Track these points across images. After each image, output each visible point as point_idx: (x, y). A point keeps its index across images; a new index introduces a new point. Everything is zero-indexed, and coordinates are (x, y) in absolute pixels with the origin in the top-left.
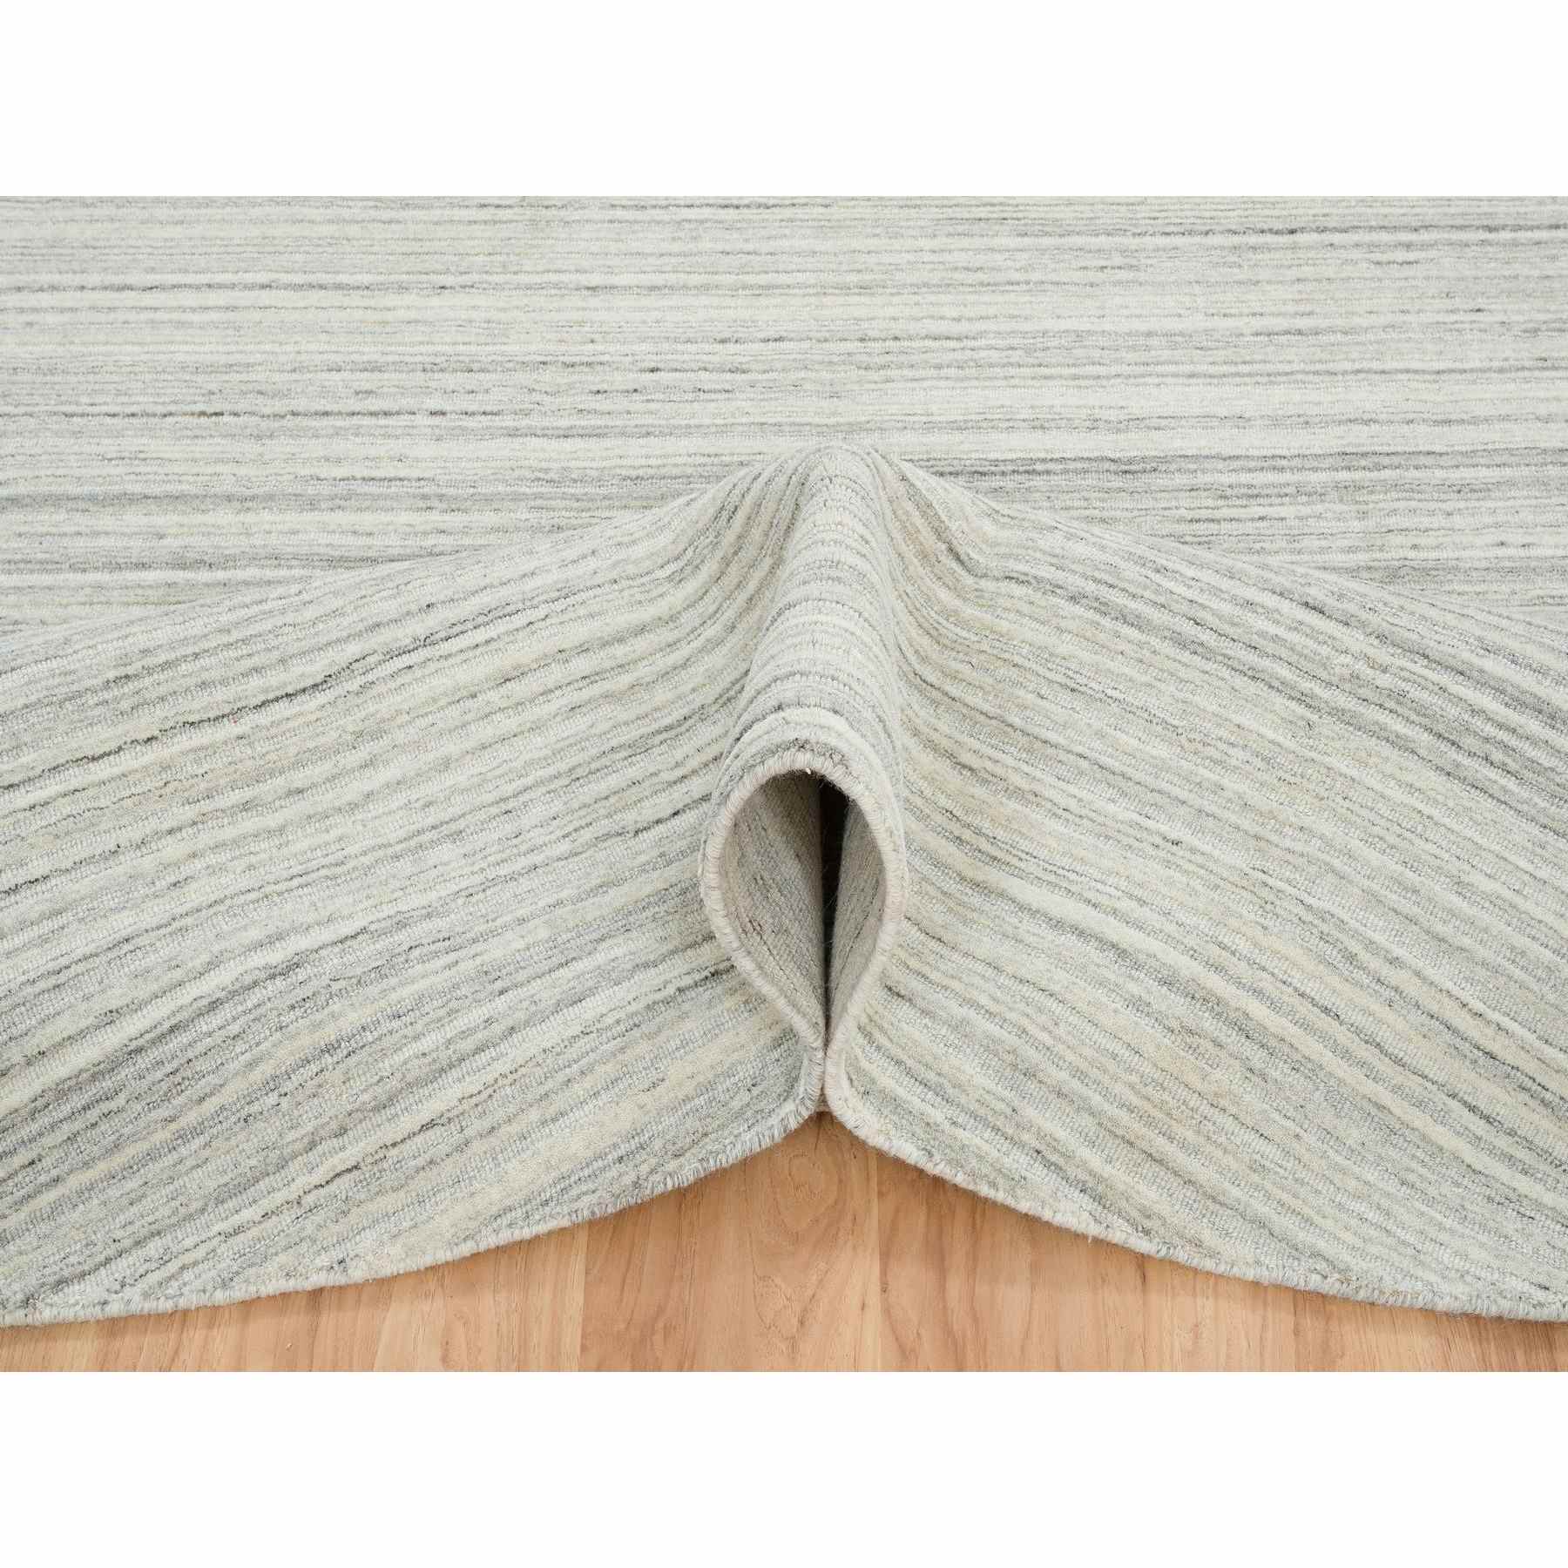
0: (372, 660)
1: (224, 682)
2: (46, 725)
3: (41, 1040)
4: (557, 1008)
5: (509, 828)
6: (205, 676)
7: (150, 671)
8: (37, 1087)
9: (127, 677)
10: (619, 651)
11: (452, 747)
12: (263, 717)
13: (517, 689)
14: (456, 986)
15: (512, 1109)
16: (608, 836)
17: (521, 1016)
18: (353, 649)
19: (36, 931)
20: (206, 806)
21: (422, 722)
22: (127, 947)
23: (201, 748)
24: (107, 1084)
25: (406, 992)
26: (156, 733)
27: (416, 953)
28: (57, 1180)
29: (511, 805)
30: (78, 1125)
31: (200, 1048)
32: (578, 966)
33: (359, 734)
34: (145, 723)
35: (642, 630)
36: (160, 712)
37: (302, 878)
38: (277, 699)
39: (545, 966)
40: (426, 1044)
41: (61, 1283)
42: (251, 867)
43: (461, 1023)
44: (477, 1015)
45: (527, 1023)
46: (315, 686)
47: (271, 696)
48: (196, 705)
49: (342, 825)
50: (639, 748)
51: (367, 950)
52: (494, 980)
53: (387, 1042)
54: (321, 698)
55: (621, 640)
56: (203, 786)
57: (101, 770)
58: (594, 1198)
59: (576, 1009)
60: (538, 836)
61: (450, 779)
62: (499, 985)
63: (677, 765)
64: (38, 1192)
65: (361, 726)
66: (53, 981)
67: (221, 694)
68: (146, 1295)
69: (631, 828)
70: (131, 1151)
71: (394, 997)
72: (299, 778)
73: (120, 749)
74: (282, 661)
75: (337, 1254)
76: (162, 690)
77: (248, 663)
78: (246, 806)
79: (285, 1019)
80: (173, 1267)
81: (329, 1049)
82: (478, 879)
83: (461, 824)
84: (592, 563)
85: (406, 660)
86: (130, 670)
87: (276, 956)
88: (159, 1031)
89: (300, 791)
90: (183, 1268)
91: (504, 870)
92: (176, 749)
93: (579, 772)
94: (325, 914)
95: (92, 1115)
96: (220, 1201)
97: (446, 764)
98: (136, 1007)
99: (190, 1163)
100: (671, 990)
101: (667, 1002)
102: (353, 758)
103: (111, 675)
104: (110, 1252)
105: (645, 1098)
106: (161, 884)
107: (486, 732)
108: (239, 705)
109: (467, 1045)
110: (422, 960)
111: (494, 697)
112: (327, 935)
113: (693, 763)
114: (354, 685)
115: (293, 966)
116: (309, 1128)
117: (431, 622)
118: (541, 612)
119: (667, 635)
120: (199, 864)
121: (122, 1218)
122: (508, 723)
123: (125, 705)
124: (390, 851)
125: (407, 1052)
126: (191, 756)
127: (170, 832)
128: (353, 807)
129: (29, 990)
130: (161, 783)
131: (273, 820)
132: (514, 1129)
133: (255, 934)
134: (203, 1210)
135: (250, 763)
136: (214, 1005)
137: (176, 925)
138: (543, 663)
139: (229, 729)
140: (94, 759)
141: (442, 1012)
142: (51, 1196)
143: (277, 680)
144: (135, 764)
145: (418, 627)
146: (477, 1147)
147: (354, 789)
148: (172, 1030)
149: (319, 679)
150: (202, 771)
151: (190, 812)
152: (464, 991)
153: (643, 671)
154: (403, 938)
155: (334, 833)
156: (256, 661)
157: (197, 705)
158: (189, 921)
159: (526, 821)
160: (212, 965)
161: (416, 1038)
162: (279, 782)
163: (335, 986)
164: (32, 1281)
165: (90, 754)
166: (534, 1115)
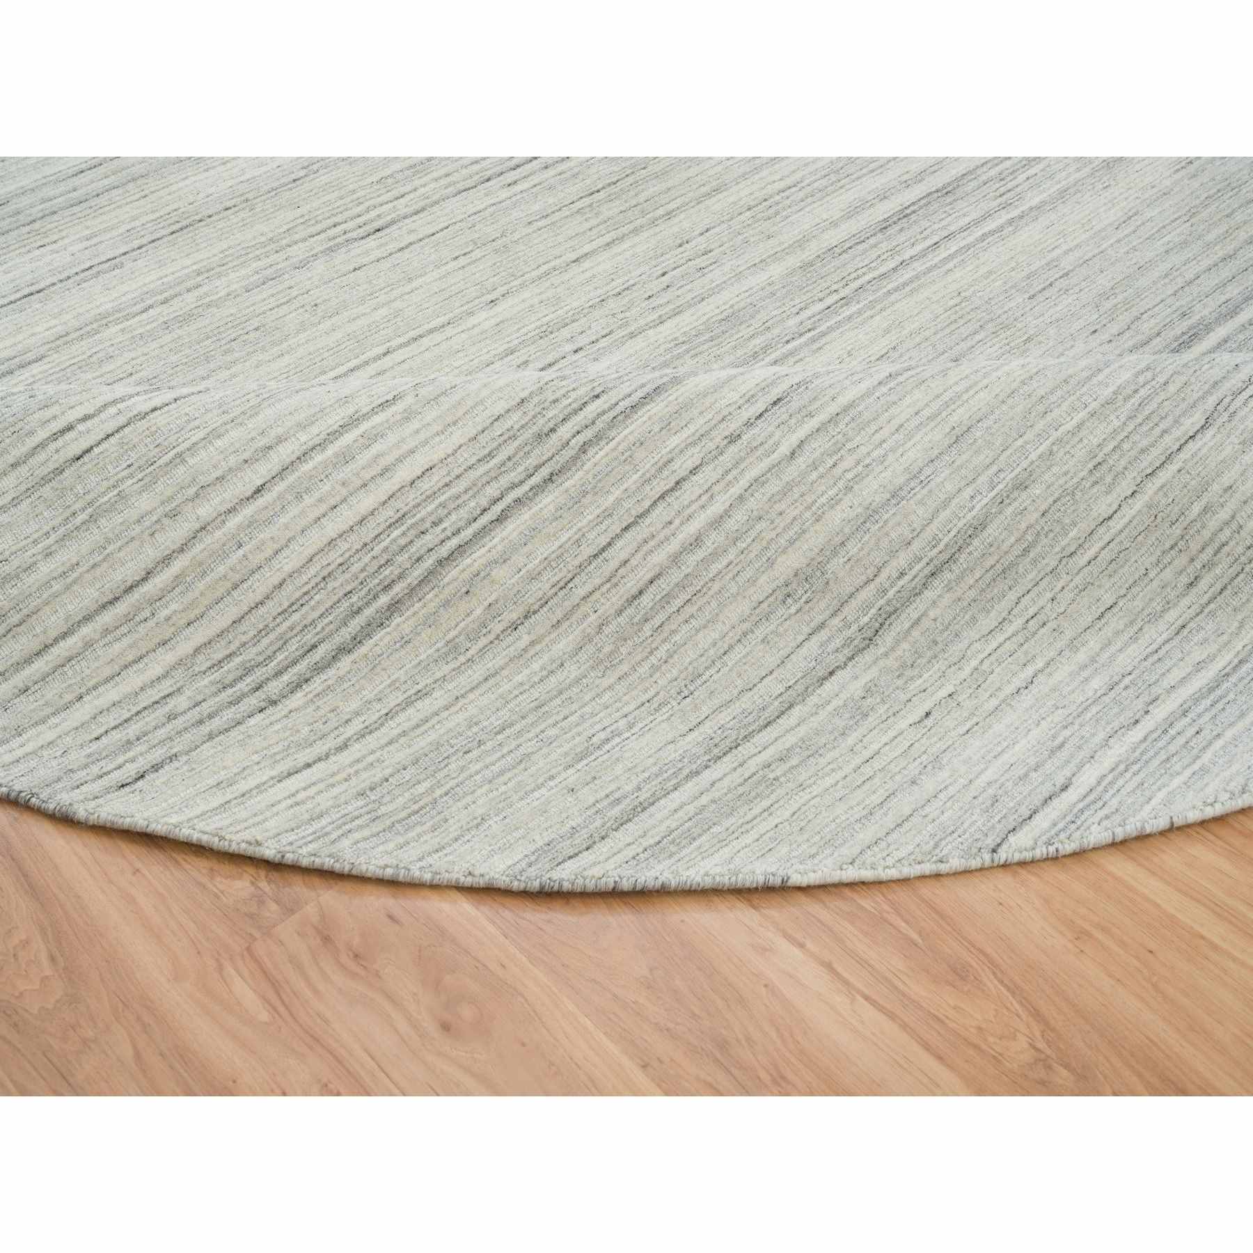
0: (1227, 400)
1: (1152, 445)
2: (1072, 508)
7: (1109, 455)
9: (1099, 464)
22: (1185, 631)
23: (1162, 487)
26: (1135, 488)
34: (1125, 487)
36: (1130, 475)
38: (1186, 442)
46: (1202, 427)
47: (1183, 441)
48: (1145, 463)
56: (1176, 509)
57: (1117, 524)
65: (1242, 438)
67: (1155, 452)
73: (1120, 506)
74: (1176, 422)
86: (1099, 459)
88: (1233, 664)
92: (1150, 492)
103: (1090, 466)
106: (1183, 585)
108: (1169, 452)
114: (1224, 418)
123: (1109, 479)
126: (1161, 493)
127: (1171, 548)
130: (1153, 518)
135: (1193, 482)
139: (1171, 469)
140: (1110, 518)
143: (1179, 432)
144: (1133, 512)
149: (1203, 422)
150: (1171, 500)
156: (1161, 427)
157: (1147, 462)
165: (1106, 516)
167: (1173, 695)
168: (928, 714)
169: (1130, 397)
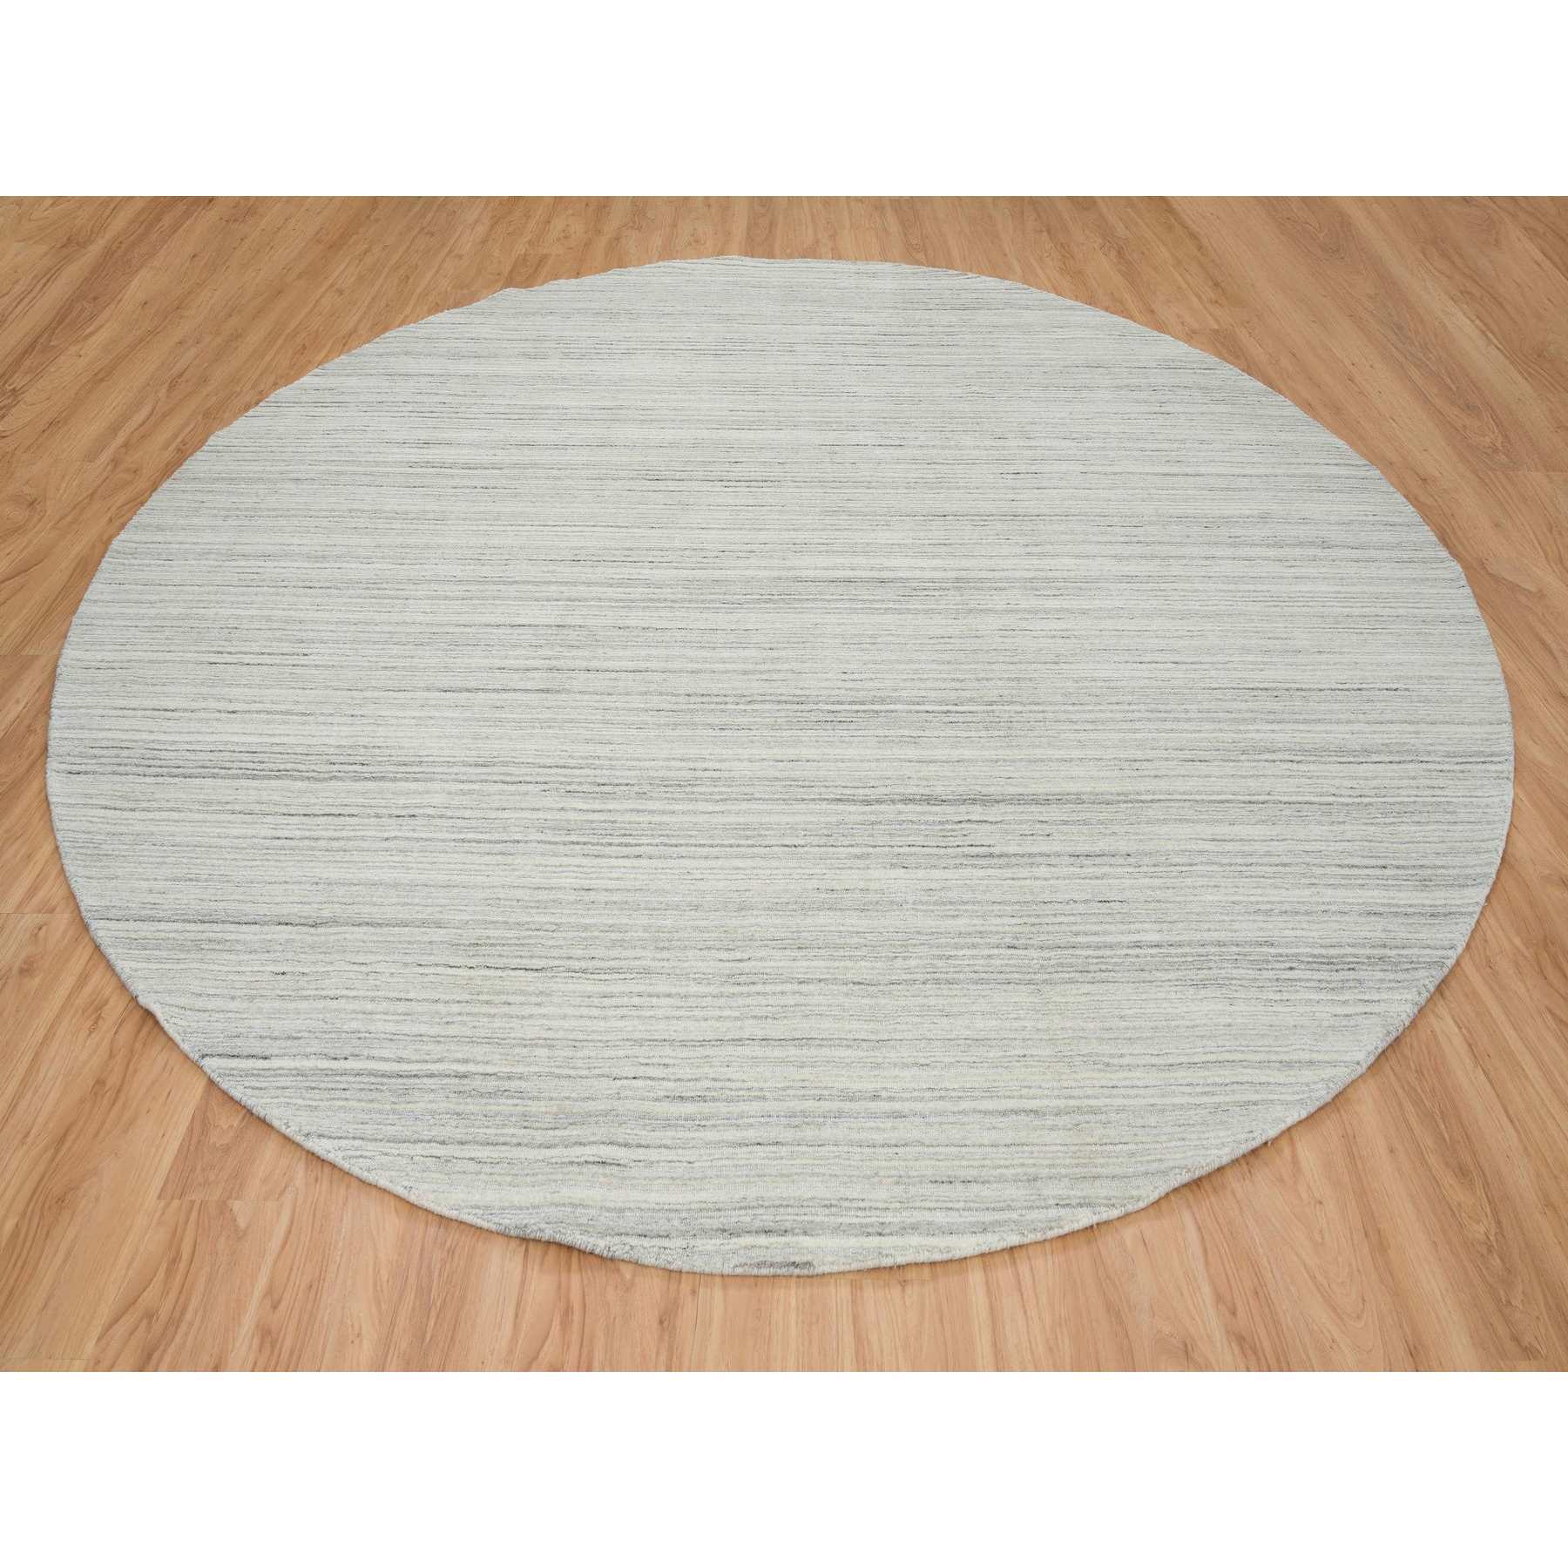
0: (561, 969)
1: (507, 957)
2: (444, 950)
3: (376, 1053)
4: (540, 1146)
5: (570, 1054)
6: (502, 953)
7: (486, 945)
8: (364, 1067)
9: (477, 944)
10: (654, 1000)
11: (570, 1011)
12: (513, 973)
13: (606, 1002)
14: (511, 1115)
15: (503, 1172)
16: (603, 1076)
17: (526, 1141)
18: (557, 963)
19: (397, 1017)
20: (475, 997)
21: (566, 998)
22: (419, 1038)
23: (485, 976)
24: (385, 1080)
25: (494, 1108)
26: (475, 966)
27: (506, 1093)
28: (346, 1099)
29: (577, 1044)
30: (367, 1087)
31: (420, 1086)
32: (557, 1132)
33: (541, 992)
34: (474, 961)
35: (669, 995)
36: (481, 959)
37: (488, 1040)
38: (521, 969)
39: (547, 1125)
40: (488, 1131)
41: (320, 1136)
42: (475, 1027)
43: (505, 1131)
44: (512, 1131)
45: (526, 1145)
46: (537, 969)
47: (520, 967)
49: (515, 1023)
50: (639, 1043)
51: (492, 1084)
52: (526, 1120)
53: (477, 1123)
54: (536, 974)
55: (658, 997)
56: (479, 990)
57: (450, 971)
58: (509, 1221)
59: (547, 1150)
60: (579, 1063)
61: (562, 1023)
62: (526, 1124)
63: (649, 1057)
64: (338, 1099)
65: (543, 990)
66: (391, 1037)
67: (503, 961)
68: (344, 1158)
69: (614, 1076)
70: (375, 1105)
71: (488, 1108)
72: (511, 999)
73: (461, 967)
74: (530, 957)
75: (411, 1184)
76: (485, 953)
77: (519, 953)
78: (487, 1002)
79: (450, 1095)
80: (359, 1153)
81: (458, 1114)
82: (547, 1070)
83: (555, 1043)
84: (665, 964)
85: (573, 974)
86: (479, 942)
87: (462, 1068)
88: (411, 1073)
89: (509, 1004)
90: (361, 1156)
91: (557, 1071)
92: (477, 973)
93: (609, 1044)
94: (486, 1059)
95: (373, 1087)
96: (388, 1141)
97: (565, 1017)
98: (409, 1062)
99: (389, 1121)
100: (582, 1159)
101: (578, 1164)
102: (534, 999)
103: (473, 942)
104: (343, 1135)
105: (548, 1196)
106: (444, 1020)
107: (584, 1011)
108: (507, 966)
109: (502, 1140)
110: (507, 1097)
111: (596, 1001)
112: (481, 1069)
113: (655, 1061)
114: (550, 975)
115: (465, 1076)
116: (433, 1134)
117: (591, 964)
118: (632, 976)
119: (680, 1003)
120: (460, 1018)
121: (356, 1126)
122: (596, 1012)
123: (471, 953)
124: (524, 1042)
125: (481, 1130)
126: (480, 978)
127: (458, 1002)
128: (523, 1017)
129: (383, 1035)
130: (465, 984)
131: (493, 1011)
132: (499, 1179)
133: (459, 1056)
134: (381, 1141)
135: (499, 988)
136: (431, 1076)
137: (438, 1039)
138: (622, 995)
139: (499, 973)
140: (450, 967)
141: (500, 1123)
142: (341, 1103)
143: (526, 962)
144: (461, 974)
145: (583, 964)
146: (482, 1176)
147: (527, 1011)
148: (415, 1076)
149: (541, 968)
150: (481, 984)
151: (468, 997)
152: (514, 1119)
153: (660, 1013)
154: (506, 1084)
155: (511, 1025)
156: (522, 954)
157: (491, 962)
158: (442, 1039)
159: (579, 1054)
160: (440, 1060)
161: (487, 1127)
162: (504, 998)
163: (473, 1092)
164: (314, 1129)
165: (450, 965)
166: (509, 1179)
167: (368, 1062)
168: (283, 974)
169: (531, 929)
